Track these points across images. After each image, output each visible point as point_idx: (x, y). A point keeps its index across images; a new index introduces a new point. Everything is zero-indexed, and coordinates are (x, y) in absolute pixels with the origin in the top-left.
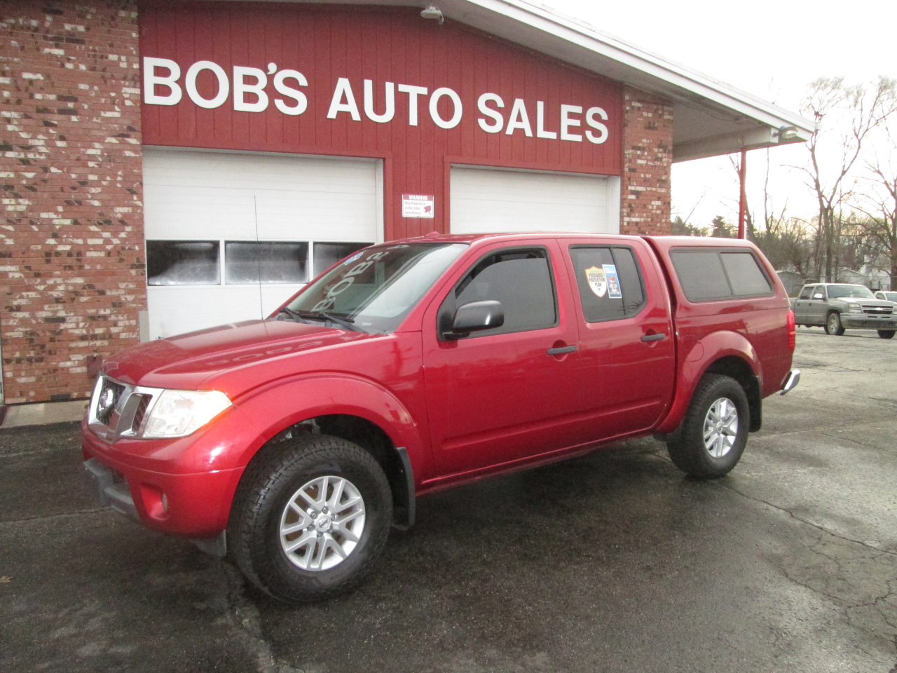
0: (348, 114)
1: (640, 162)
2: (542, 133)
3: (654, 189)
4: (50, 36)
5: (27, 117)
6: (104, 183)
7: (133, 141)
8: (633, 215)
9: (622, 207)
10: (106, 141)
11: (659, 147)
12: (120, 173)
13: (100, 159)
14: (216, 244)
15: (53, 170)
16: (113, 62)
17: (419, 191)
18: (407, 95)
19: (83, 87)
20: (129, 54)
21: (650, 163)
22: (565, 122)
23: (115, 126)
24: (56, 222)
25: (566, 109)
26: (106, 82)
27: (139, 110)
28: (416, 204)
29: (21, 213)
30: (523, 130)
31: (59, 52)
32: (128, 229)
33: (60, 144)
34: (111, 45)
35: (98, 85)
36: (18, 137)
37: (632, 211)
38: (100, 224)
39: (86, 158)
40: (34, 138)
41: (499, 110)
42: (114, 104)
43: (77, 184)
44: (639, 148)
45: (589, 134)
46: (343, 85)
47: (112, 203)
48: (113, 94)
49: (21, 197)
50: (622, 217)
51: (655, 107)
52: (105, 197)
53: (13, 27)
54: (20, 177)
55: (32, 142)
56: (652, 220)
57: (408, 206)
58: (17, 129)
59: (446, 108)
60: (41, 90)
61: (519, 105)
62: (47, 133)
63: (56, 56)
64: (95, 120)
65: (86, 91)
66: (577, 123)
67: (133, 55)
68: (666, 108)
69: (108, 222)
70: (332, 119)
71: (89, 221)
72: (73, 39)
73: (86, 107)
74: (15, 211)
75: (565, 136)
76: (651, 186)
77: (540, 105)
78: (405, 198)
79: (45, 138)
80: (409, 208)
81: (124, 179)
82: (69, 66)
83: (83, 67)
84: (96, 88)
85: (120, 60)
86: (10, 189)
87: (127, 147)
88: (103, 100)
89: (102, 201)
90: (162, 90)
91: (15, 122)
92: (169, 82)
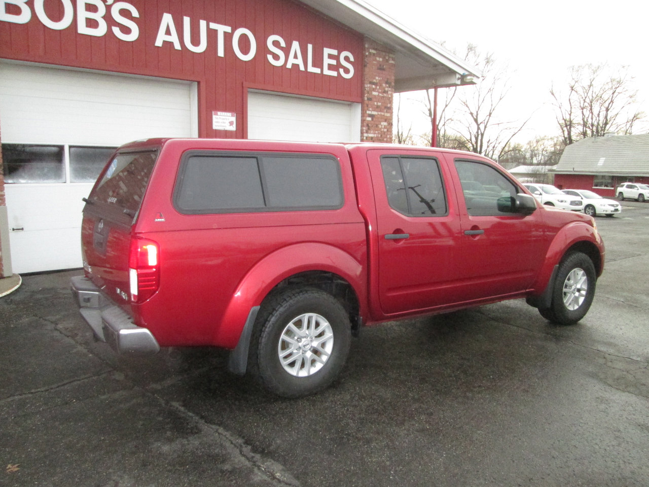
0: (171, 44)
1: (375, 93)
2: (311, 69)
3: (383, 114)
8: (369, 131)
9: (362, 126)
11: (387, 83)
14: (61, 148)
17: (225, 110)
18: (216, 31)
21: (380, 95)
22: (327, 61)
25: (327, 51)
28: (224, 119)
30: (298, 65)
37: (369, 129)
41: (282, 49)
44: (373, 83)
45: (341, 71)
46: (167, 19)
50: (362, 133)
51: (384, 54)
56: (381, 136)
57: (217, 120)
59: (244, 44)
61: (296, 45)
66: (334, 62)
68: (391, 55)
70: (158, 47)
75: (327, 72)
76: (381, 111)
77: (310, 47)
78: (215, 114)
80: (218, 122)
90: (12, 9)
92: (20, 2)
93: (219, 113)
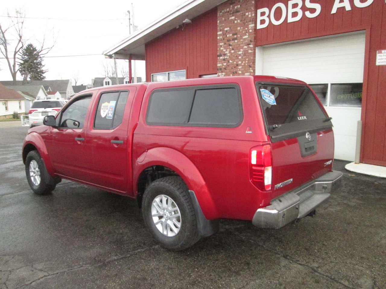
0: (344, 8)
4: (231, 13)
5: (225, 44)
6: (243, 64)
7: (251, 46)
10: (244, 48)
12: (247, 59)
13: (242, 55)
15: (230, 61)
16: (247, 16)
19: (239, 28)
20: (251, 12)
23: (247, 41)
26: (244, 25)
27: (253, 33)
31: (233, 18)
33: (232, 51)
34: (247, 9)
35: (242, 27)
36: (223, 52)
39: (238, 55)
40: (227, 51)
42: (246, 32)
43: (236, 66)
47: (245, 72)
48: (246, 29)
49: (223, 72)
52: (243, 69)
53: (223, 13)
54: (223, 65)
55: (226, 52)
58: (223, 49)
60: (229, 33)
62: (229, 48)
64: (241, 40)
65: (240, 30)
67: (253, 11)
70: (334, 14)
72: (237, 11)
73: (239, 36)
78: (379, 53)
79: (229, 50)
80: (382, 59)
81: (248, 62)
82: (236, 22)
83: (239, 21)
84: (242, 28)
85: (249, 14)
86: (220, 70)
87: (250, 49)
88: (244, 32)
89: (242, 71)
90: (263, 22)
91: (223, 46)
92: (265, 17)
93: (383, 51)
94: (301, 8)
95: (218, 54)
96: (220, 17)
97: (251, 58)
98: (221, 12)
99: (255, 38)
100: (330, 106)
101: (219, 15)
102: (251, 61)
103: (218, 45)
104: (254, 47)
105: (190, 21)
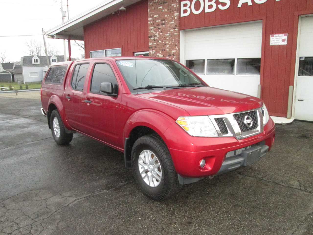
0: (247, 3)
4: (160, 3)
5: (155, 28)
6: (170, 44)
7: (177, 30)
10: (171, 31)
12: (173, 40)
13: (169, 37)
14: (204, 60)
15: (160, 41)
16: (172, 6)
17: (279, 32)
19: (166, 16)
20: (176, 3)
23: (173, 26)
24: (160, 56)
26: (171, 13)
27: (178, 19)
29: (153, 54)
31: (161, 7)
32: (175, 57)
33: (161, 34)
34: (172, 1)
36: (153, 34)
38: (169, 56)
39: (166, 37)
40: (156, 33)
42: (172, 19)
43: (164, 45)
47: (171, 49)
48: (172, 16)
49: (153, 50)
52: (169, 48)
54: (153, 44)
55: (156, 34)
58: (153, 31)
60: (158, 19)
62: (159, 31)
63: (161, 9)
65: (167, 17)
67: (177, 3)
69: (170, 55)
70: (239, 7)
71: (166, 55)
72: (164, 2)
73: (166, 22)
74: (152, 54)
78: (271, 37)
79: (158, 33)
80: (274, 41)
81: (174, 42)
82: (163, 11)
83: (166, 10)
84: (169, 15)
85: (174, 5)
86: (152, 48)
87: (175, 32)
88: (170, 19)
89: (169, 49)
90: (185, 11)
91: (153, 30)
92: (187, 8)
93: (275, 35)
94: (215, 2)
95: (149, 35)
96: (151, 6)
97: (177, 39)
98: (151, 2)
99: (180, 23)
100: (236, 75)
101: (150, 4)
102: (176, 41)
103: (149, 28)
104: (179, 30)
105: (125, 9)
